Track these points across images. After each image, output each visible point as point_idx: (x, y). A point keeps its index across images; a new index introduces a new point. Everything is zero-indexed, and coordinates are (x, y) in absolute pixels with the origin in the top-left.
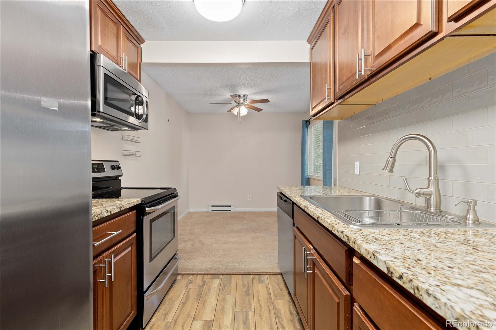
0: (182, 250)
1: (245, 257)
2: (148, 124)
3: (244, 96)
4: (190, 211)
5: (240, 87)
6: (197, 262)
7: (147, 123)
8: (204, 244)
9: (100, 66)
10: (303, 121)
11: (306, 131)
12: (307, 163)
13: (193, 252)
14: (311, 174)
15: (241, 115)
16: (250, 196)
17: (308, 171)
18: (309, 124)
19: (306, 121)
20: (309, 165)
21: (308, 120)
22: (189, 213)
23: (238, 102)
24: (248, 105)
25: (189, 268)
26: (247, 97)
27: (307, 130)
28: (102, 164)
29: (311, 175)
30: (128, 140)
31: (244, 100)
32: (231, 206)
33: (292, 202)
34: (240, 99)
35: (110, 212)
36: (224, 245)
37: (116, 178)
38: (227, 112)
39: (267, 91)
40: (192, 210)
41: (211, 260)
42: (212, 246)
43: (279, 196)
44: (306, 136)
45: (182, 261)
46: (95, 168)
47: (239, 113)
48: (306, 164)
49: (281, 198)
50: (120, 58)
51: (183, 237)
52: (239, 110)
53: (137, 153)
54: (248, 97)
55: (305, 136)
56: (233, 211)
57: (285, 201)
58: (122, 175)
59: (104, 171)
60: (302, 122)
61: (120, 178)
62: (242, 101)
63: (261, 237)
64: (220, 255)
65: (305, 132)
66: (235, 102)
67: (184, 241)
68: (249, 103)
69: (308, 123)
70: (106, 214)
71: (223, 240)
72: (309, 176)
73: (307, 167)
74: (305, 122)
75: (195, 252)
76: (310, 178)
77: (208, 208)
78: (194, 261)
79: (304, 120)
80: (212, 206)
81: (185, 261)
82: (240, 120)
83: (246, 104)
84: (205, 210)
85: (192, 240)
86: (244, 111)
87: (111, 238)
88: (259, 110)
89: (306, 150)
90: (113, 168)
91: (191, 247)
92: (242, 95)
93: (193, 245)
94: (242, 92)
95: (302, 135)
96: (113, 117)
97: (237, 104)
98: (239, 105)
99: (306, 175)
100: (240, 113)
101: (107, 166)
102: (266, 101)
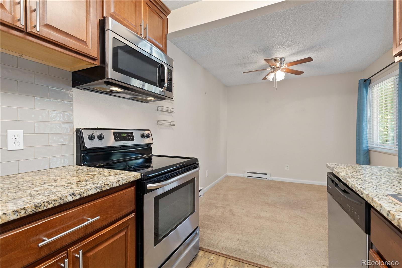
0: (212, 217)
1: (278, 243)
2: (173, 93)
3: (281, 59)
4: (228, 175)
5: (275, 49)
6: (223, 237)
7: (171, 92)
8: (234, 215)
9: (109, 30)
10: (360, 81)
11: (365, 92)
12: (367, 132)
13: (221, 222)
14: (372, 144)
15: (277, 81)
16: (288, 165)
17: (367, 141)
18: (370, 84)
19: (365, 81)
20: (369, 133)
21: (367, 78)
22: (227, 177)
23: (273, 67)
24: (285, 69)
25: (213, 242)
26: (284, 60)
27: (367, 91)
28: (132, 133)
29: (373, 146)
30: (161, 111)
31: (281, 63)
32: (266, 174)
33: (365, 202)
34: (276, 63)
35: (80, 195)
36: (255, 220)
37: (147, 145)
38: (262, 80)
39: (311, 48)
40: (229, 174)
41: (238, 238)
42: (242, 218)
43: (331, 179)
44: (365, 99)
45: (209, 231)
46: (123, 136)
47: (274, 78)
48: (365, 133)
49: (336, 185)
50: (140, 27)
51: (215, 202)
52: (275, 75)
53: (172, 123)
54: (286, 59)
55: (363, 98)
56: (269, 180)
57: (345, 191)
58: (152, 143)
59: (133, 139)
60: (358, 82)
61: (152, 145)
62: (278, 65)
63: (302, 217)
64: (249, 232)
65: (363, 94)
66: (271, 67)
67: (216, 207)
68: (287, 66)
69: (368, 82)
70: (70, 199)
71: (254, 214)
72: (369, 148)
73: (367, 137)
74: (362, 82)
75: (223, 222)
76: (370, 149)
77: (244, 174)
78: (220, 234)
79: (362, 79)
80: (248, 173)
81: (211, 232)
82: (276, 86)
83: (283, 67)
84: (241, 175)
85: (223, 207)
86: (280, 75)
87: (87, 226)
88: (299, 73)
89: (365, 115)
90: (143, 136)
91: (220, 215)
92: (278, 59)
93: (223, 213)
94: (278, 55)
95: (358, 98)
96: (128, 85)
97: (272, 70)
98: (275, 69)
99: (364, 145)
100: (276, 79)
101: (136, 135)
102: (310, 59)
